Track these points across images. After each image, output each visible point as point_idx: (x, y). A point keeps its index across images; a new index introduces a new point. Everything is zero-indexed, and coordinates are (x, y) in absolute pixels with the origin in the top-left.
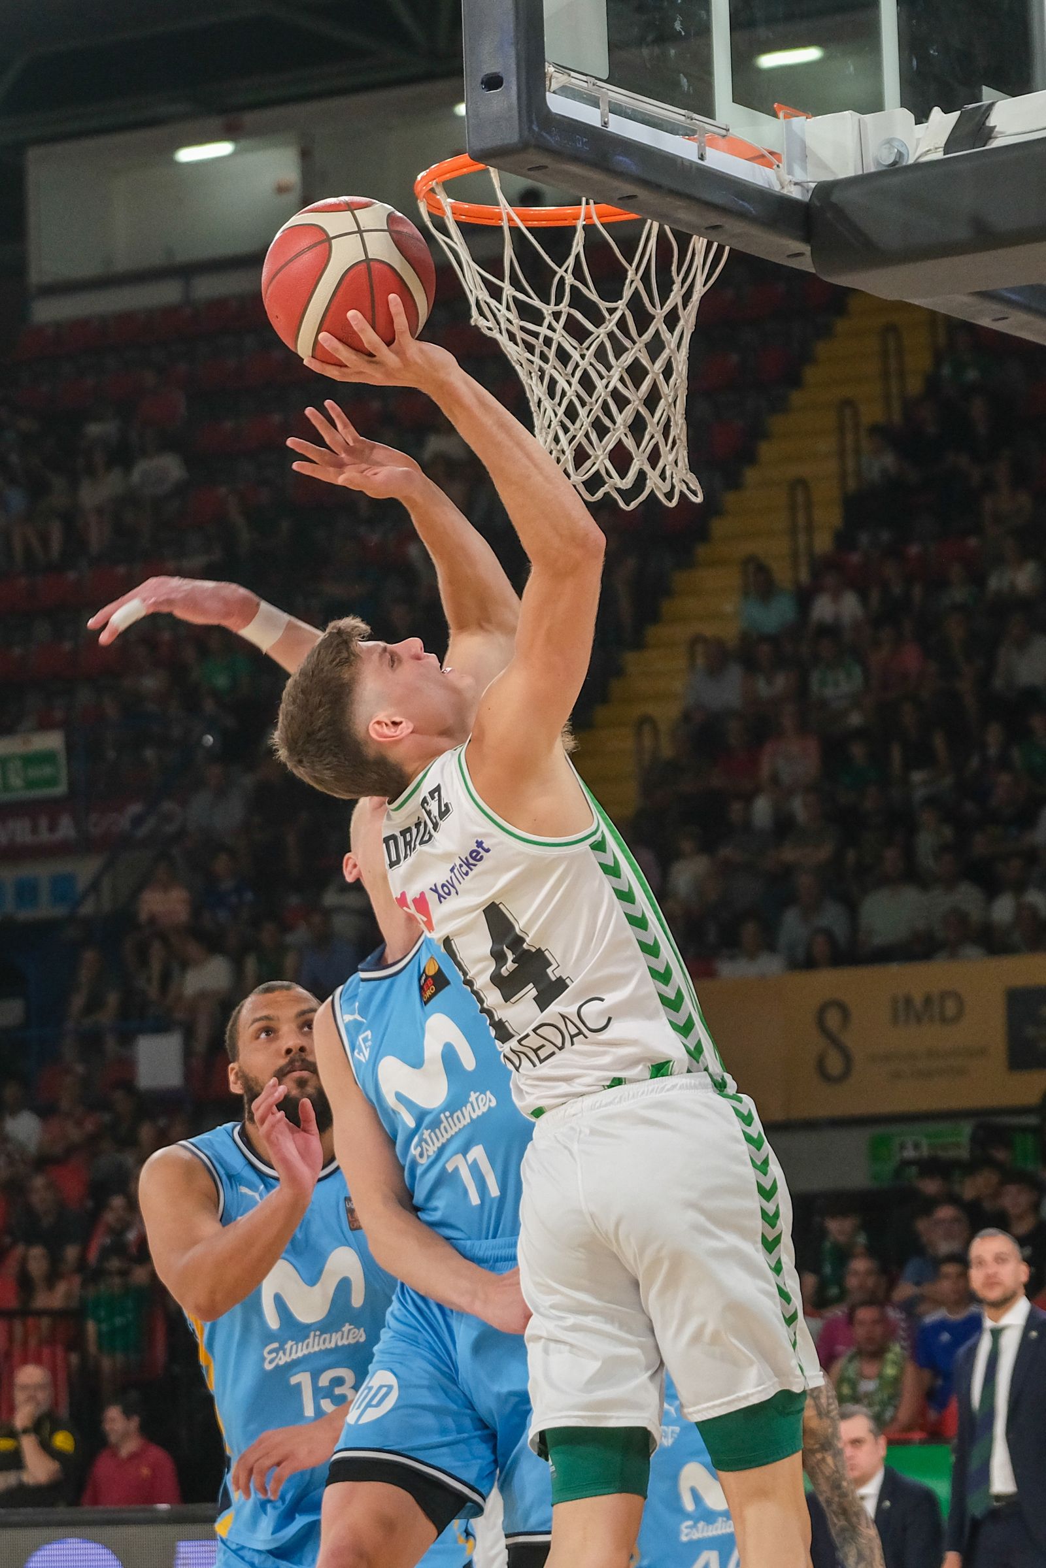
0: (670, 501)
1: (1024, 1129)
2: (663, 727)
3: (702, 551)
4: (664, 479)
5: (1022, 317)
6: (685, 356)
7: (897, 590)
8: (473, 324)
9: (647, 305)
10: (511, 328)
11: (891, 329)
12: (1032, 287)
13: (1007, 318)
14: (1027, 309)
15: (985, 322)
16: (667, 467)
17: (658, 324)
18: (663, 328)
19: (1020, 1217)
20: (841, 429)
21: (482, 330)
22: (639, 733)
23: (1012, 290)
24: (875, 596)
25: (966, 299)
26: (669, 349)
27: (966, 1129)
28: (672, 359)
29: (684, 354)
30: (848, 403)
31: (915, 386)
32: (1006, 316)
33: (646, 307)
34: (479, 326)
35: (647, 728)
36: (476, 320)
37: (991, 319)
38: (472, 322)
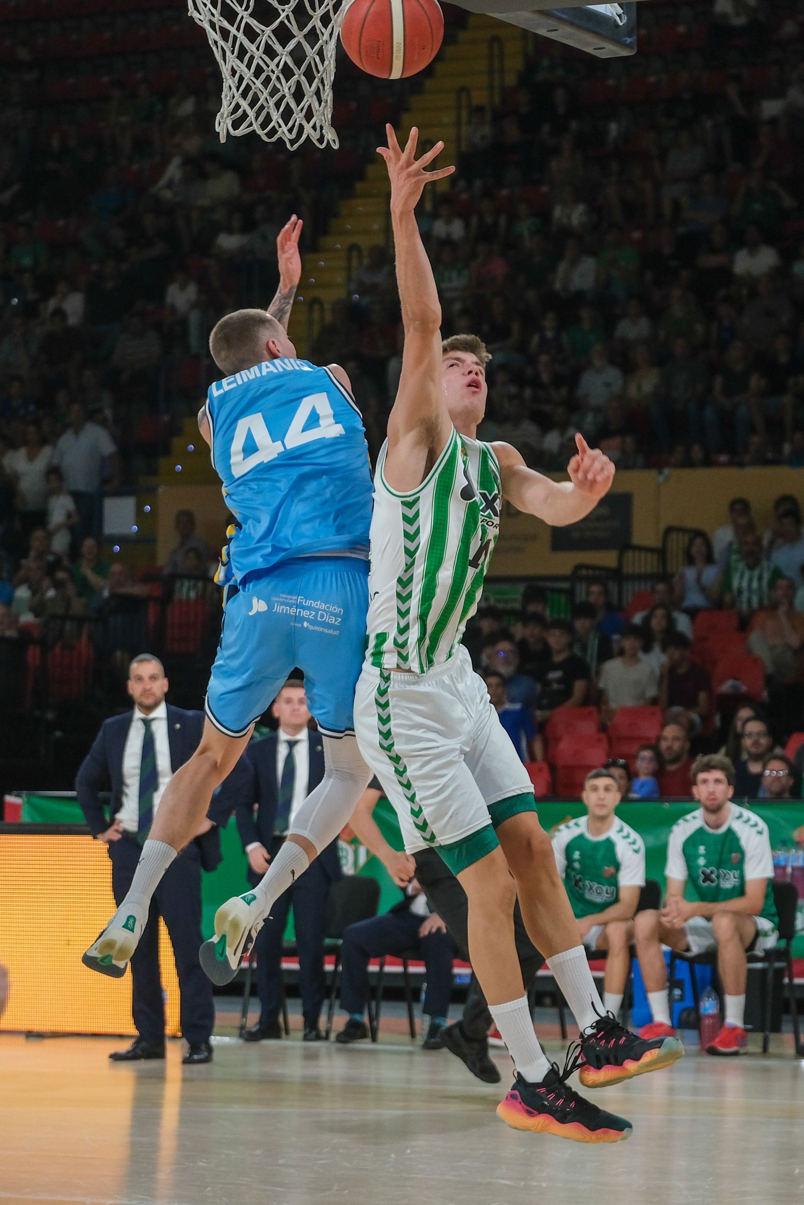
0: (321, 144)
1: (560, 591)
2: (327, 306)
3: (359, 186)
4: (315, 130)
5: (569, 30)
6: (334, 45)
7: (489, 220)
8: (189, 15)
9: (307, 8)
10: (212, 19)
11: (495, 40)
12: (575, 9)
13: (557, 30)
14: (572, 24)
15: (542, 32)
16: (317, 121)
17: (316, 22)
18: (319, 24)
19: (559, 652)
20: (459, 108)
21: (195, 20)
22: (311, 310)
23: (563, 11)
24: (474, 221)
25: (530, 15)
26: (322, 40)
27: (521, 588)
28: (324, 47)
29: (333, 43)
30: (464, 89)
31: (511, 80)
32: (556, 28)
33: (307, 9)
34: (194, 17)
35: (316, 307)
36: (192, 13)
37: (546, 30)
38: (189, 14)
